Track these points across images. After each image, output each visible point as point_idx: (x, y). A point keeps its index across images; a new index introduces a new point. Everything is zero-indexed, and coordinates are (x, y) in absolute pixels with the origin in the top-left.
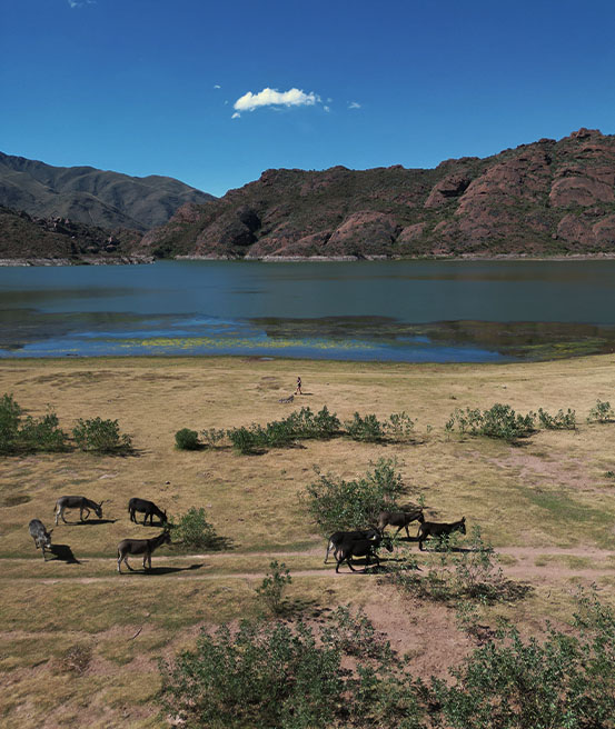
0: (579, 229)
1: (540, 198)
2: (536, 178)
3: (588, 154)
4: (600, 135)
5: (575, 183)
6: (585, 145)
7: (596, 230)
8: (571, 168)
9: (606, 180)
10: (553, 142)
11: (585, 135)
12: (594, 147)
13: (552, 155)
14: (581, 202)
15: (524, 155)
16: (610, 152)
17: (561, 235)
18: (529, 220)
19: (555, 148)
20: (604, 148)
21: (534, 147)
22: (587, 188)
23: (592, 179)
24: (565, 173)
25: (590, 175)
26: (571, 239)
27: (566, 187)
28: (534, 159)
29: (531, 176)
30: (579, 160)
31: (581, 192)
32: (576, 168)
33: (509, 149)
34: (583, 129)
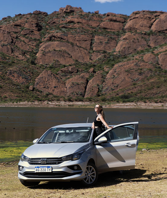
0: (54, 83)
1: (28, 56)
2: (26, 40)
3: (71, 25)
4: (82, 11)
5: (57, 46)
6: (69, 18)
7: (68, 85)
8: (55, 34)
9: (83, 46)
10: (46, 14)
11: (70, 11)
12: (76, 20)
13: (43, 24)
14: (62, 62)
15: (19, 22)
16: (88, 25)
17: (37, 87)
18: (11, 73)
19: (46, 18)
20: (84, 21)
21: (28, 16)
22: (67, 51)
23: (72, 44)
24: (51, 38)
25: (71, 40)
26: (46, 91)
27: (51, 49)
28: (27, 26)
29: (22, 39)
30: (63, 29)
31: (62, 54)
32: (59, 35)
33: (9, 17)
34: (68, 6)
